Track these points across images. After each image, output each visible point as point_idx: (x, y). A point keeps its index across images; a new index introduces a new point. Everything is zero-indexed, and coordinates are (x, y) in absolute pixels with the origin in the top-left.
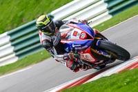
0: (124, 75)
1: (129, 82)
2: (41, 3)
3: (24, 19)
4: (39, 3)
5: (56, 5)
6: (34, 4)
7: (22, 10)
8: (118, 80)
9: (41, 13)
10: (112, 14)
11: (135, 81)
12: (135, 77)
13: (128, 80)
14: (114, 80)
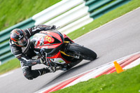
0: (100, 81)
1: (105, 87)
2: (23, 7)
3: (6, 23)
4: (21, 8)
5: (37, 9)
6: (16, 8)
7: (4, 14)
8: (95, 85)
9: (23, 17)
10: (93, 17)
11: (110, 86)
12: (111, 82)
13: (104, 85)
14: (91, 85)
